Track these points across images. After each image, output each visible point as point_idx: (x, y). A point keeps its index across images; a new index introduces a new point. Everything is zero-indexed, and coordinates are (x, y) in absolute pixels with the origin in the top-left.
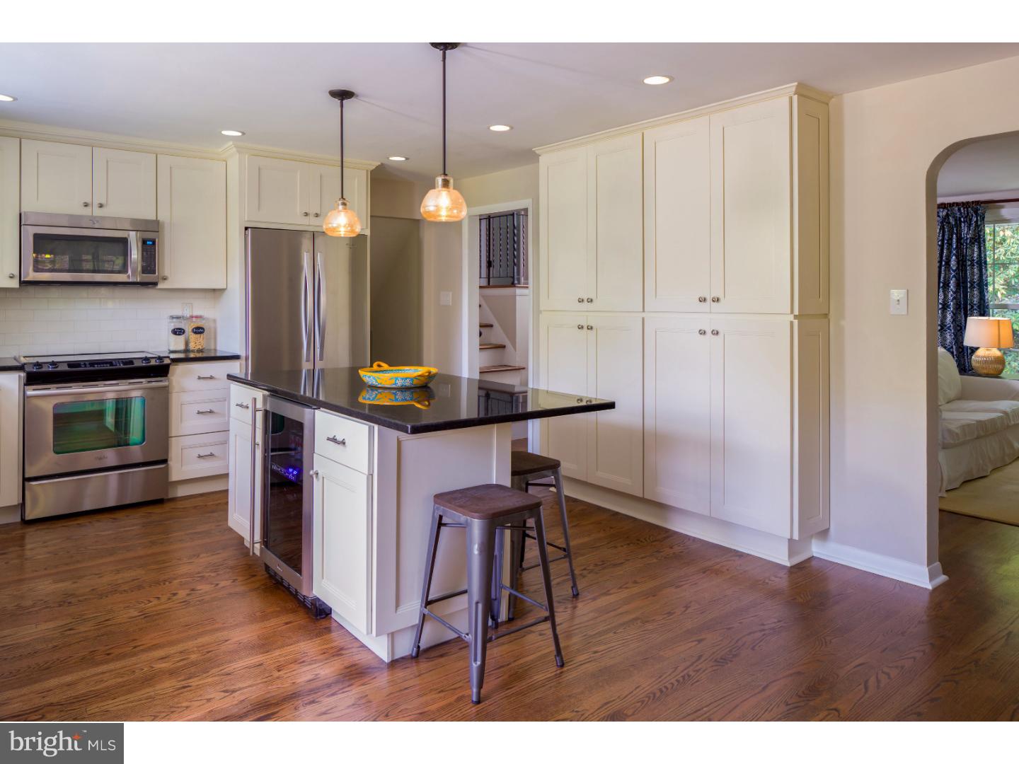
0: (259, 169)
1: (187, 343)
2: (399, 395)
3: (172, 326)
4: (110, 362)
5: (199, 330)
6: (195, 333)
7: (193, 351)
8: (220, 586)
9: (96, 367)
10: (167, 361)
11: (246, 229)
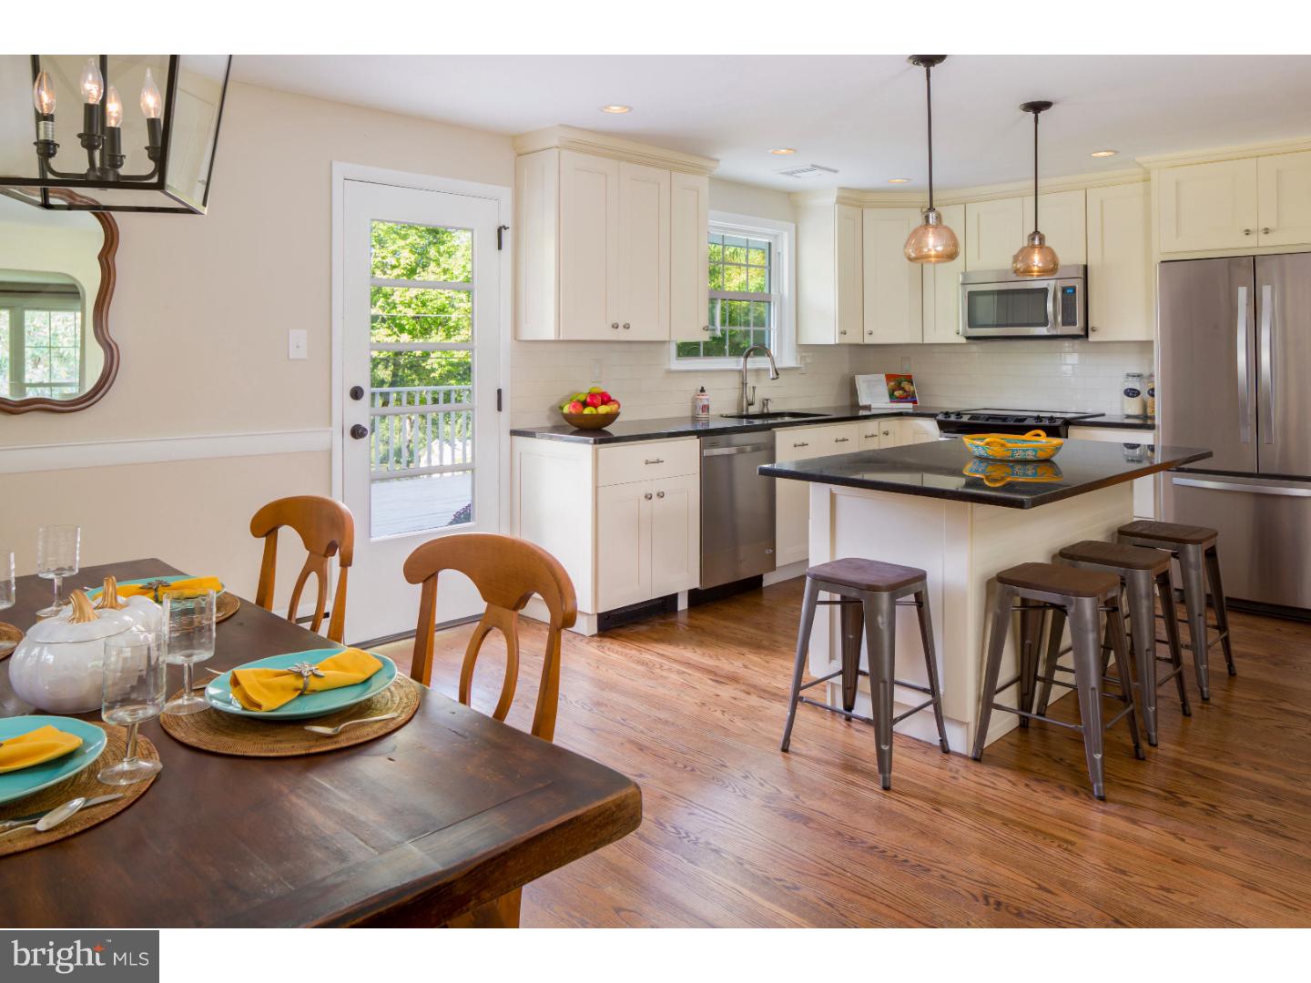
0: (1177, 182)
1: (1144, 407)
3: (1126, 386)
6: (1151, 395)
7: (1151, 417)
9: (991, 422)
10: (1058, 423)
11: (1161, 262)
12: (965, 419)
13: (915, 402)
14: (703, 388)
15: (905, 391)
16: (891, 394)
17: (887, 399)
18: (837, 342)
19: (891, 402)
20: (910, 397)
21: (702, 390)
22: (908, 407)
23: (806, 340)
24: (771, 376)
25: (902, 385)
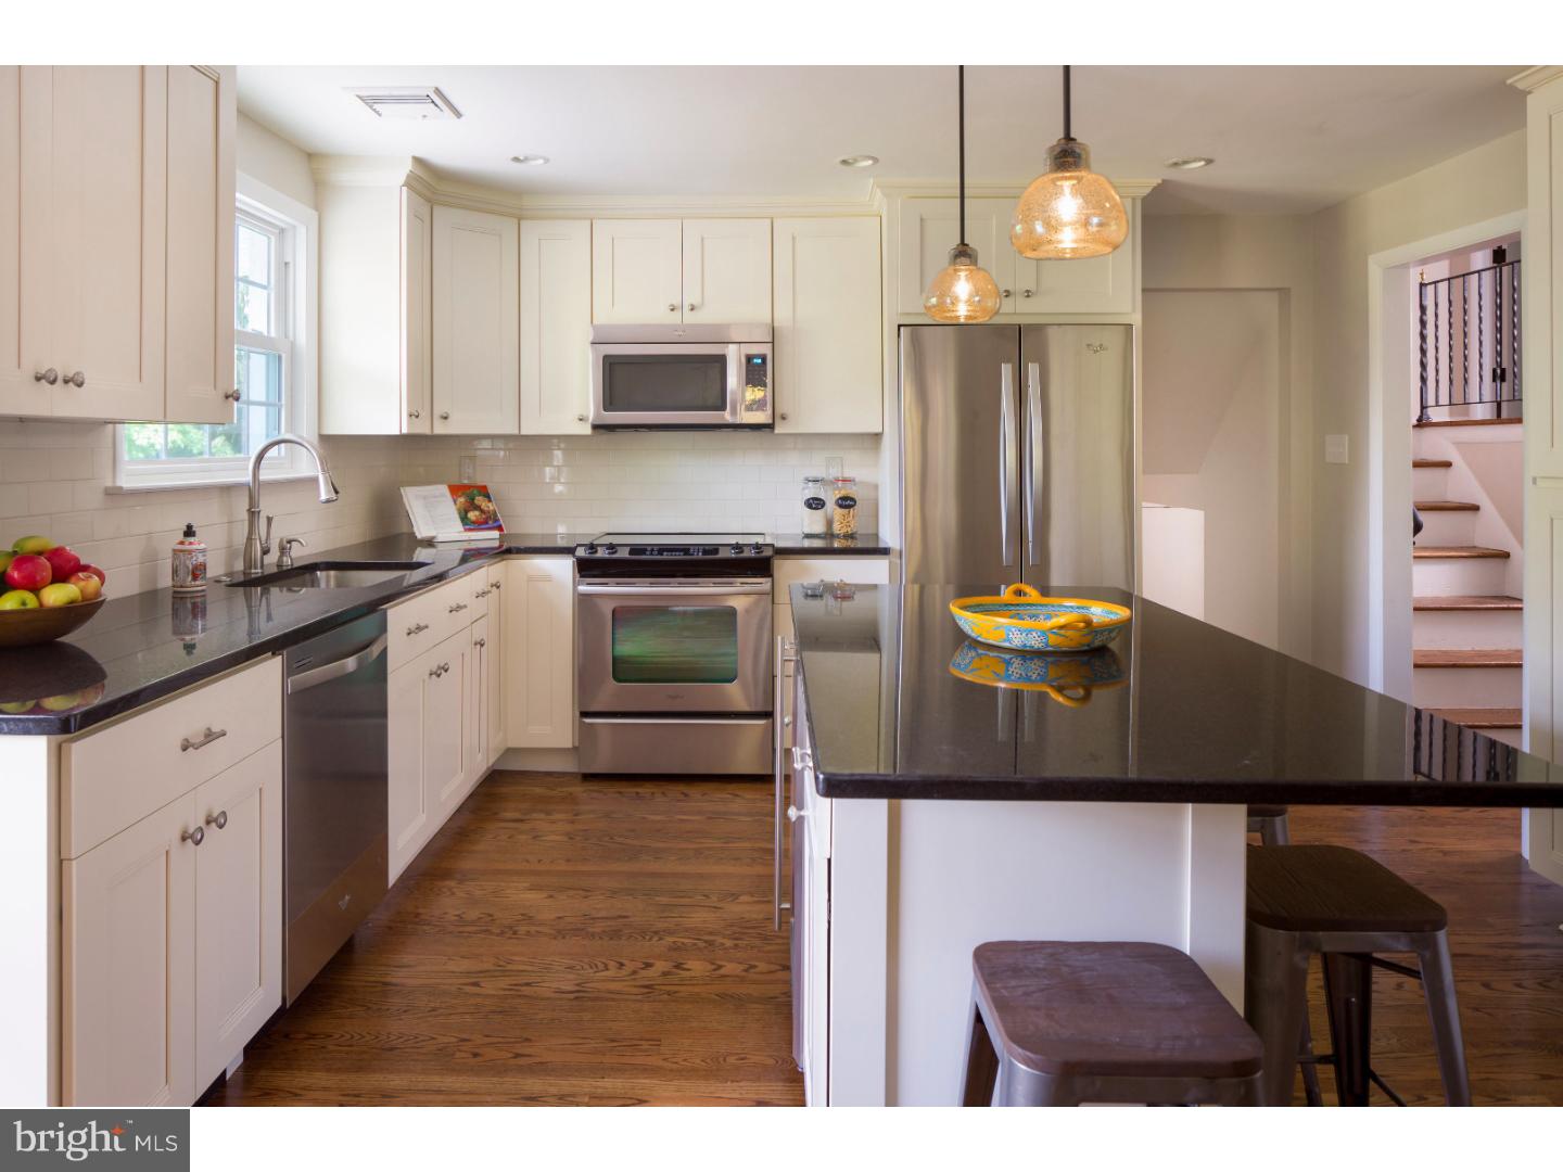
0: (922, 220)
1: (829, 523)
2: (1017, 667)
3: (809, 494)
4: (685, 549)
5: (846, 503)
6: (841, 506)
7: (838, 536)
8: (722, 971)
9: (666, 556)
10: (768, 552)
11: (899, 326)
12: (623, 554)
13: (500, 528)
14: (189, 527)
15: (482, 511)
16: (464, 519)
17: (459, 526)
18: (405, 431)
19: (466, 530)
20: (489, 521)
21: (189, 532)
22: (489, 538)
23: (336, 427)
24: (324, 497)
25: (476, 502)
